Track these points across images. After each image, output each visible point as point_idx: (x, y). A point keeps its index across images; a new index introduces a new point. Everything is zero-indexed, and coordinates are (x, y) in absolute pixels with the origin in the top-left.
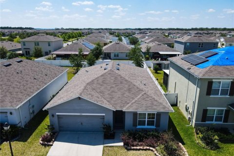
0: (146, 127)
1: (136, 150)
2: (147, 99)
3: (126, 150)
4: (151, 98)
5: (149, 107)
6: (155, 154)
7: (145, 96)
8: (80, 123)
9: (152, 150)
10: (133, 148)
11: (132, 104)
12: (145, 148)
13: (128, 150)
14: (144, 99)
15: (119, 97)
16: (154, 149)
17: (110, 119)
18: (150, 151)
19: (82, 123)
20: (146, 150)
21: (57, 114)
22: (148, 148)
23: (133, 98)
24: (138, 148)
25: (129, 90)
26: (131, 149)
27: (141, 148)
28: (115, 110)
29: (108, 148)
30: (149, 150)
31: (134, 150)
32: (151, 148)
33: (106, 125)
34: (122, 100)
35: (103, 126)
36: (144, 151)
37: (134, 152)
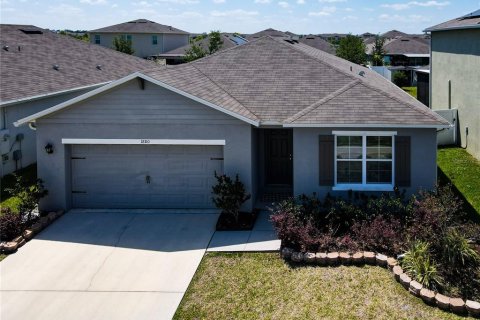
0: (364, 186)
1: (326, 263)
2: (365, 95)
3: (286, 266)
4: (375, 93)
5: (371, 113)
6: (397, 278)
7: (358, 87)
8: (143, 178)
9: (384, 265)
10: (312, 256)
11: (316, 107)
12: (358, 255)
13: (295, 264)
14: (353, 95)
15: (277, 92)
16: (391, 261)
17: (241, 157)
18: (378, 269)
19: (148, 178)
20: (361, 263)
21: (65, 141)
22: (369, 255)
23: (321, 95)
24: (333, 255)
25: (312, 77)
26: (305, 263)
27: (345, 255)
28: (257, 124)
29: (220, 259)
30: (374, 262)
31: (316, 263)
32: (381, 257)
33: (228, 180)
34: (285, 99)
35: (216, 182)
36: (353, 268)
37: (317, 271)
